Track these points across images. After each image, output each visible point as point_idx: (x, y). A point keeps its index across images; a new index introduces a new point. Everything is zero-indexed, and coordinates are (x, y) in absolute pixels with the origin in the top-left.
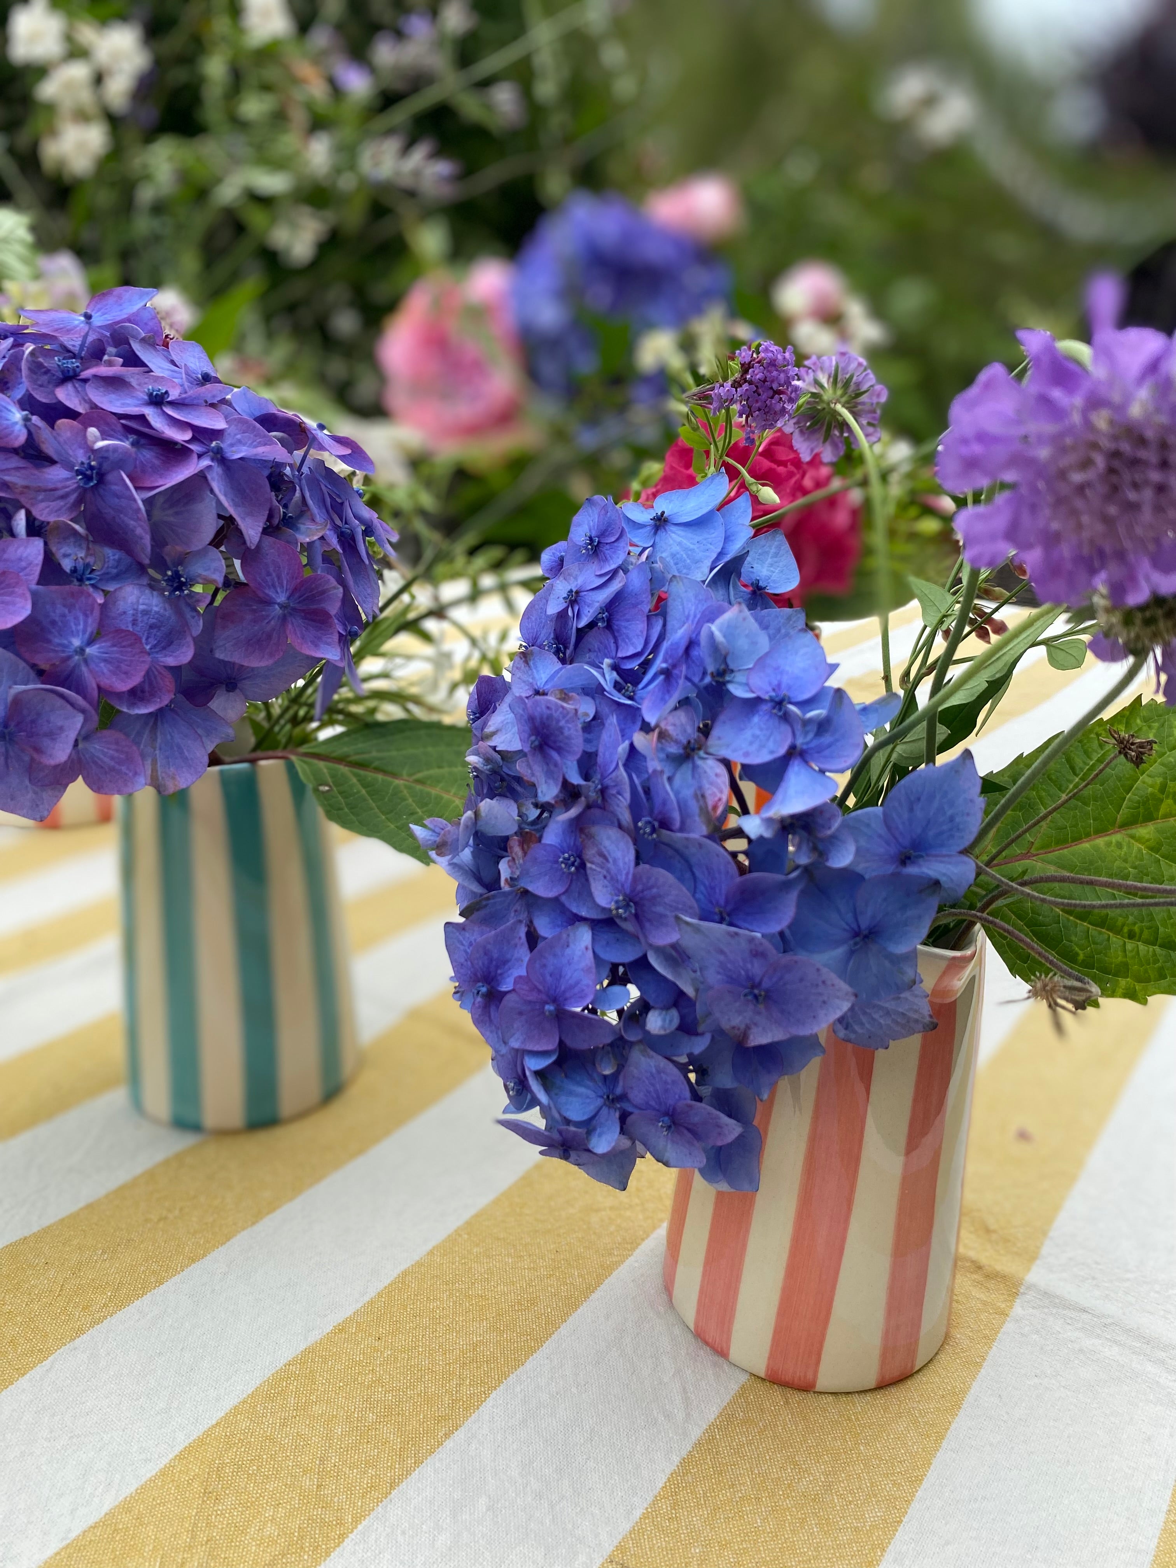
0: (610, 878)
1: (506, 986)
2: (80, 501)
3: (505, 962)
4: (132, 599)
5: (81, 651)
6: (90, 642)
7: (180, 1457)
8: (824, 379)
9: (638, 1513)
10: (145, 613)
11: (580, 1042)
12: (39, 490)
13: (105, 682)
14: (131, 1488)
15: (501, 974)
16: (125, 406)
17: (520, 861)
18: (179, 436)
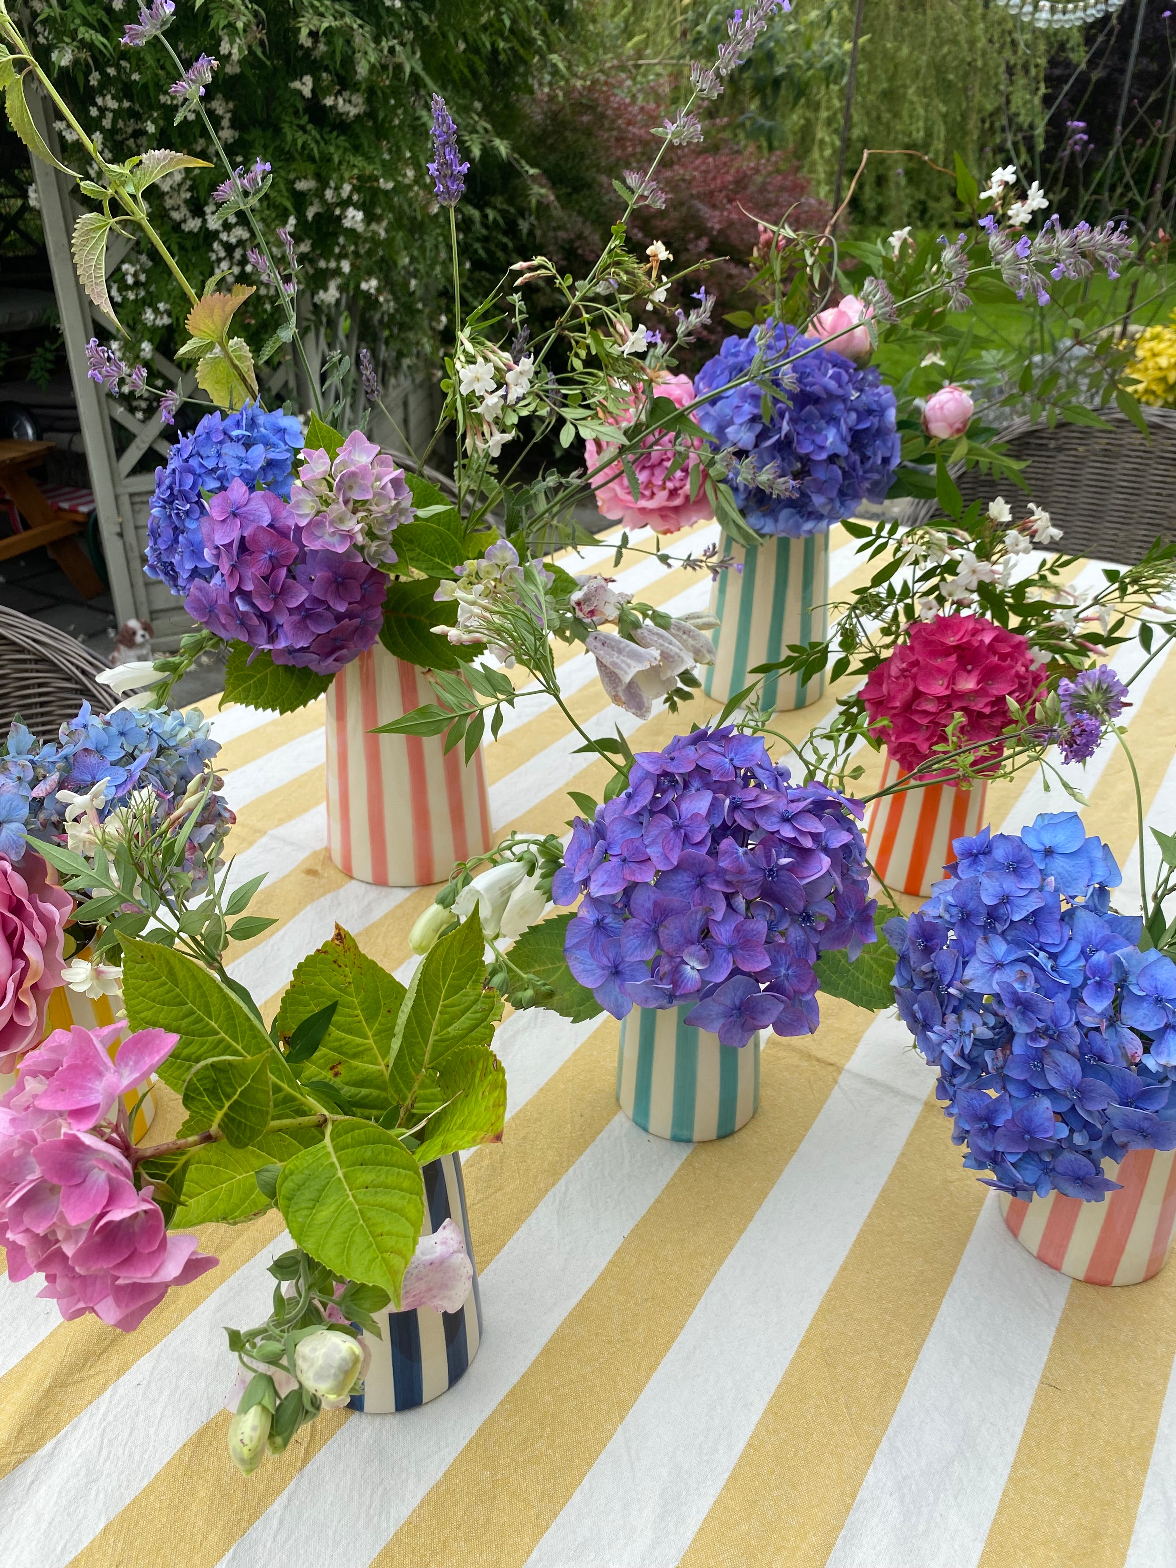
0: (1063, 1077)
1: (999, 1123)
3: (997, 1111)
4: (793, 935)
5: (787, 976)
6: (788, 969)
7: (801, 1346)
8: (1090, 687)
9: (1045, 1358)
10: (799, 941)
11: (1038, 1148)
12: (746, 882)
13: (796, 988)
14: (786, 1364)
15: (994, 1117)
16: (773, 823)
17: (1001, 1059)
18: (809, 842)
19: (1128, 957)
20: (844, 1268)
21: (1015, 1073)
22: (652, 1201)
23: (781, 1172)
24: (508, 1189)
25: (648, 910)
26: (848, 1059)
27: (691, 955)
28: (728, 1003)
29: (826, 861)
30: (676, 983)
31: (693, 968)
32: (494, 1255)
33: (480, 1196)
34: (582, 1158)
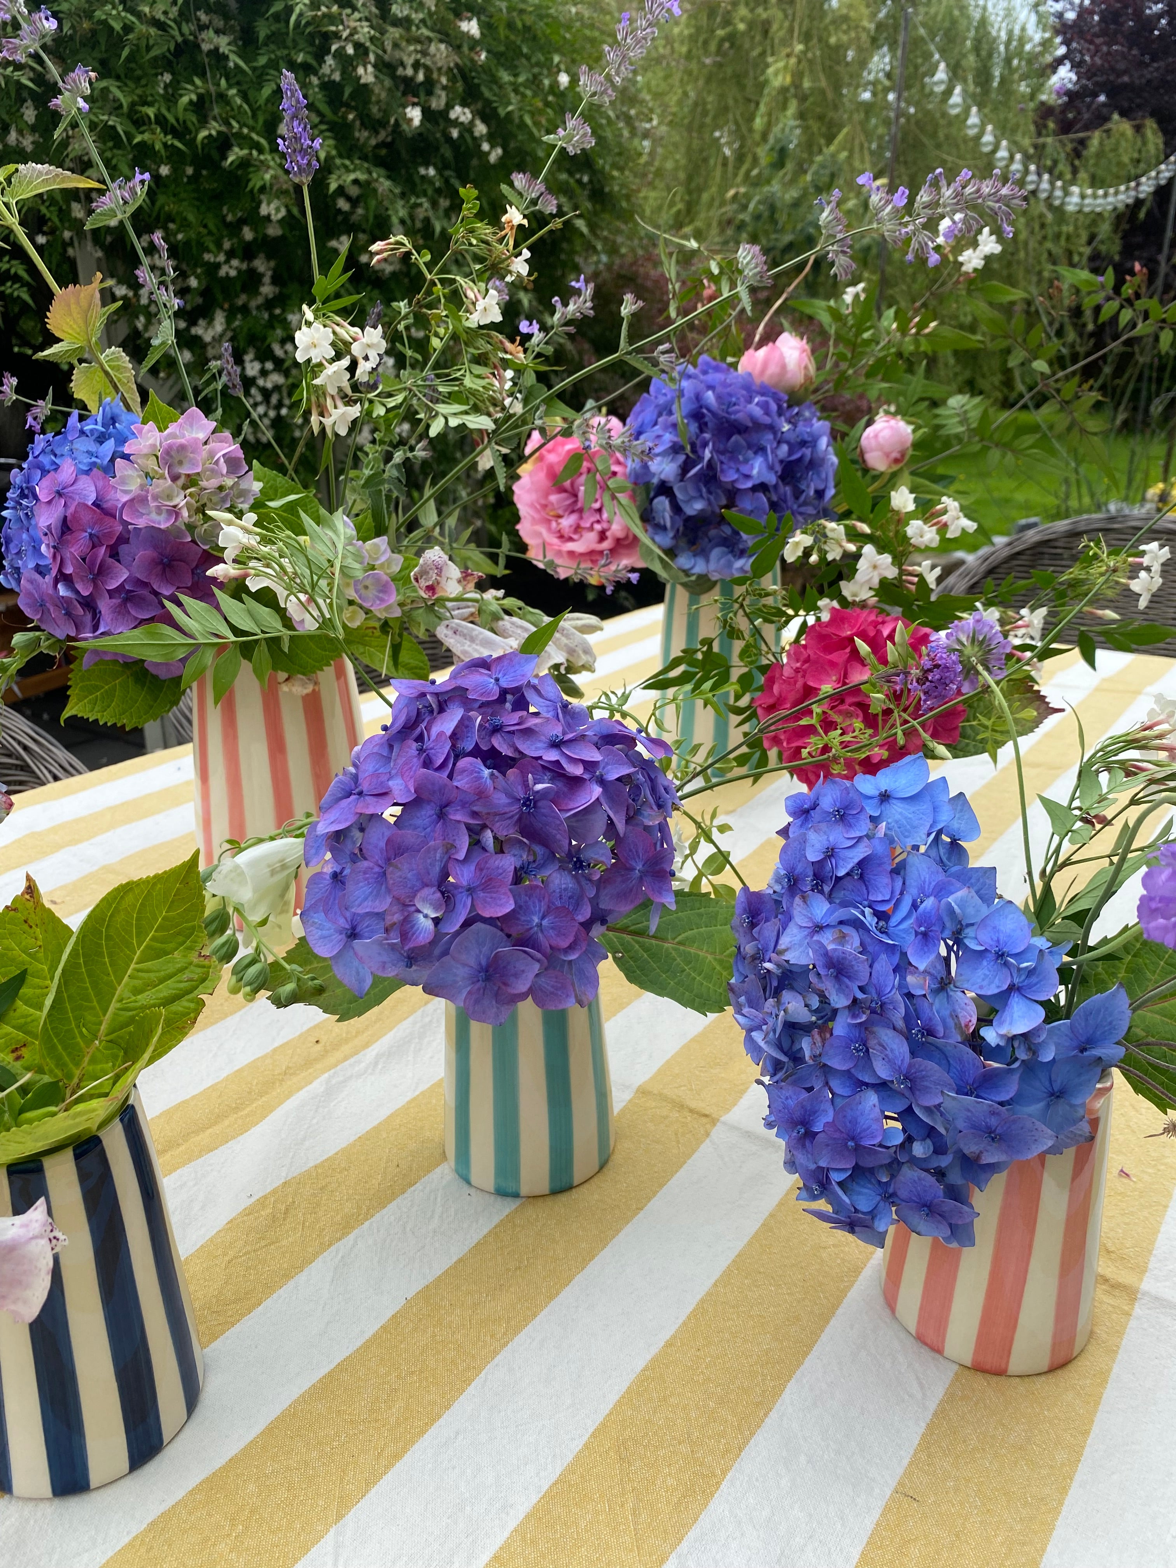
0: (890, 1062)
1: (818, 1127)
2: (520, 820)
3: (815, 1112)
4: (557, 882)
5: (540, 925)
6: (543, 918)
7: (593, 1435)
8: (964, 639)
9: (906, 1462)
10: (566, 889)
11: (868, 1162)
12: (496, 814)
13: (554, 943)
14: (570, 1457)
15: (813, 1121)
16: (537, 749)
17: (819, 1044)
18: (578, 771)
19: (962, 904)
20: (669, 1344)
21: (837, 1063)
22: (455, 1259)
23: (618, 1231)
24: (284, 1242)
25: (381, 850)
26: (728, 1110)
27: (424, 900)
28: (472, 962)
29: (597, 791)
30: (405, 936)
31: (426, 916)
32: (243, 1315)
33: (249, 1248)
34: (384, 1211)
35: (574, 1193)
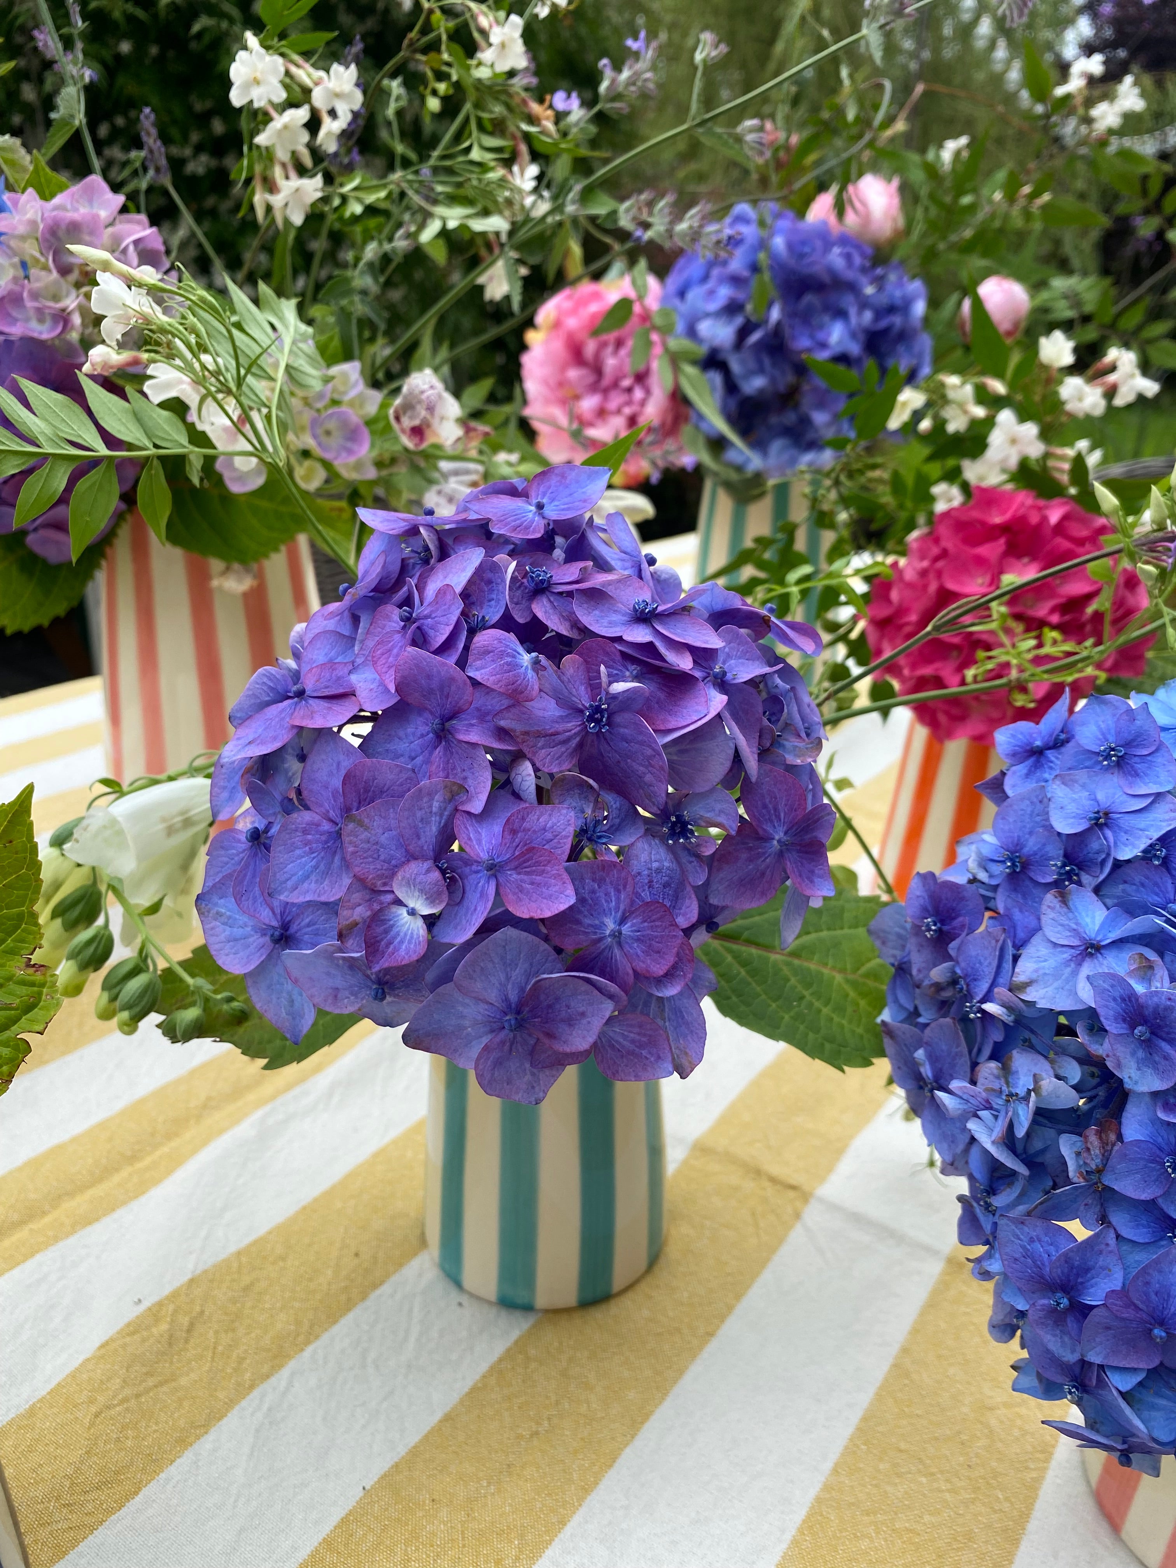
1: (1093, 1297)
2: (581, 745)
3: (1088, 1270)
4: (644, 857)
5: (617, 935)
6: (623, 921)
10: (658, 871)
12: (539, 735)
13: (640, 966)
15: (1082, 1283)
16: (612, 624)
17: (1096, 1151)
18: (685, 663)
21: (1129, 1185)
22: (438, 1416)
23: (681, 1372)
24: (183, 1381)
25: (335, 794)
26: (822, 1179)
27: (410, 883)
28: (493, 996)
29: (717, 701)
30: (373, 948)
31: (412, 913)
32: (111, 1511)
33: (127, 1392)
34: (336, 1329)
35: (614, 1308)
